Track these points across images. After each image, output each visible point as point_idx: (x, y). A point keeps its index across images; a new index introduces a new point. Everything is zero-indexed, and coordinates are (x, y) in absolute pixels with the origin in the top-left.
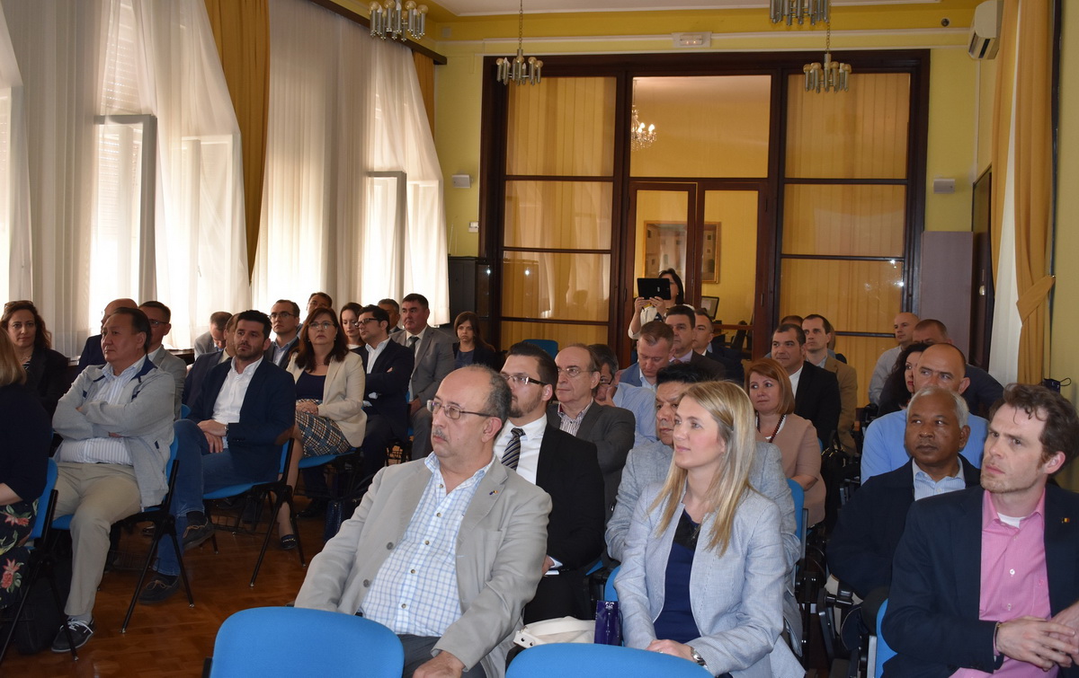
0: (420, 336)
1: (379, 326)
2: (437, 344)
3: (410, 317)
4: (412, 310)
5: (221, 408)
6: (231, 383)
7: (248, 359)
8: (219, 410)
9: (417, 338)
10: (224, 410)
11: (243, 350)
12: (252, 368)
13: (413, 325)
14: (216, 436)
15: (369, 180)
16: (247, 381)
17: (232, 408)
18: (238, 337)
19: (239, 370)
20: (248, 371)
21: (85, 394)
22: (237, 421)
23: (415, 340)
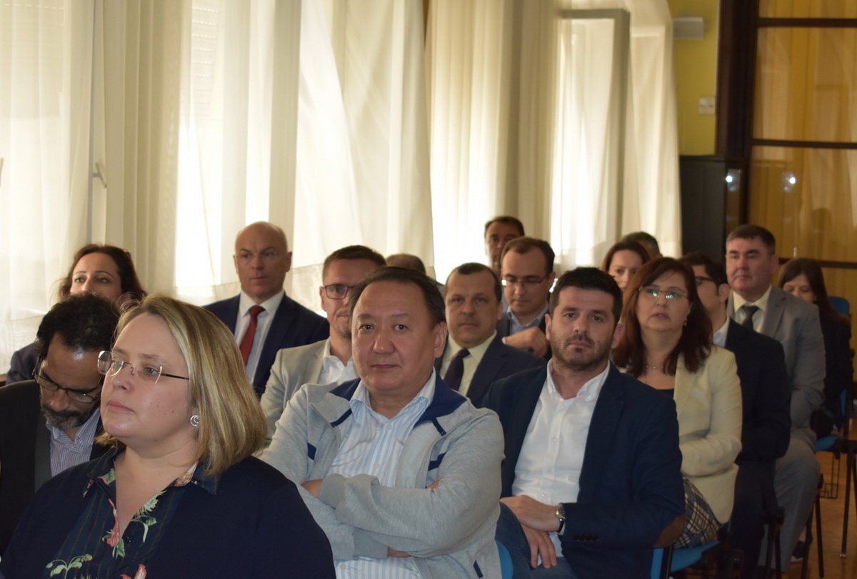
0: (761, 303)
1: (717, 294)
2: (797, 321)
3: (745, 268)
4: (751, 254)
5: (533, 468)
6: (551, 417)
7: (585, 368)
8: (528, 472)
9: (755, 309)
10: (539, 472)
11: (578, 350)
12: (593, 386)
13: (750, 283)
14: (538, 531)
15: (562, 24)
16: (586, 414)
17: (559, 469)
18: (565, 324)
19: (566, 391)
20: (587, 393)
21: (312, 451)
22: (572, 498)
23: (751, 311)
